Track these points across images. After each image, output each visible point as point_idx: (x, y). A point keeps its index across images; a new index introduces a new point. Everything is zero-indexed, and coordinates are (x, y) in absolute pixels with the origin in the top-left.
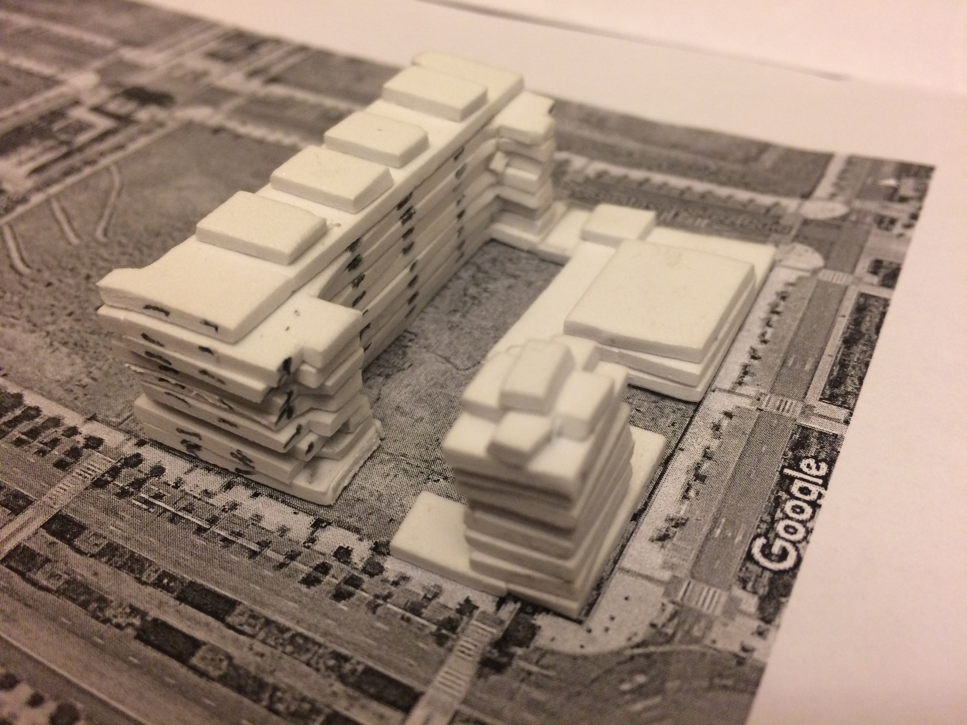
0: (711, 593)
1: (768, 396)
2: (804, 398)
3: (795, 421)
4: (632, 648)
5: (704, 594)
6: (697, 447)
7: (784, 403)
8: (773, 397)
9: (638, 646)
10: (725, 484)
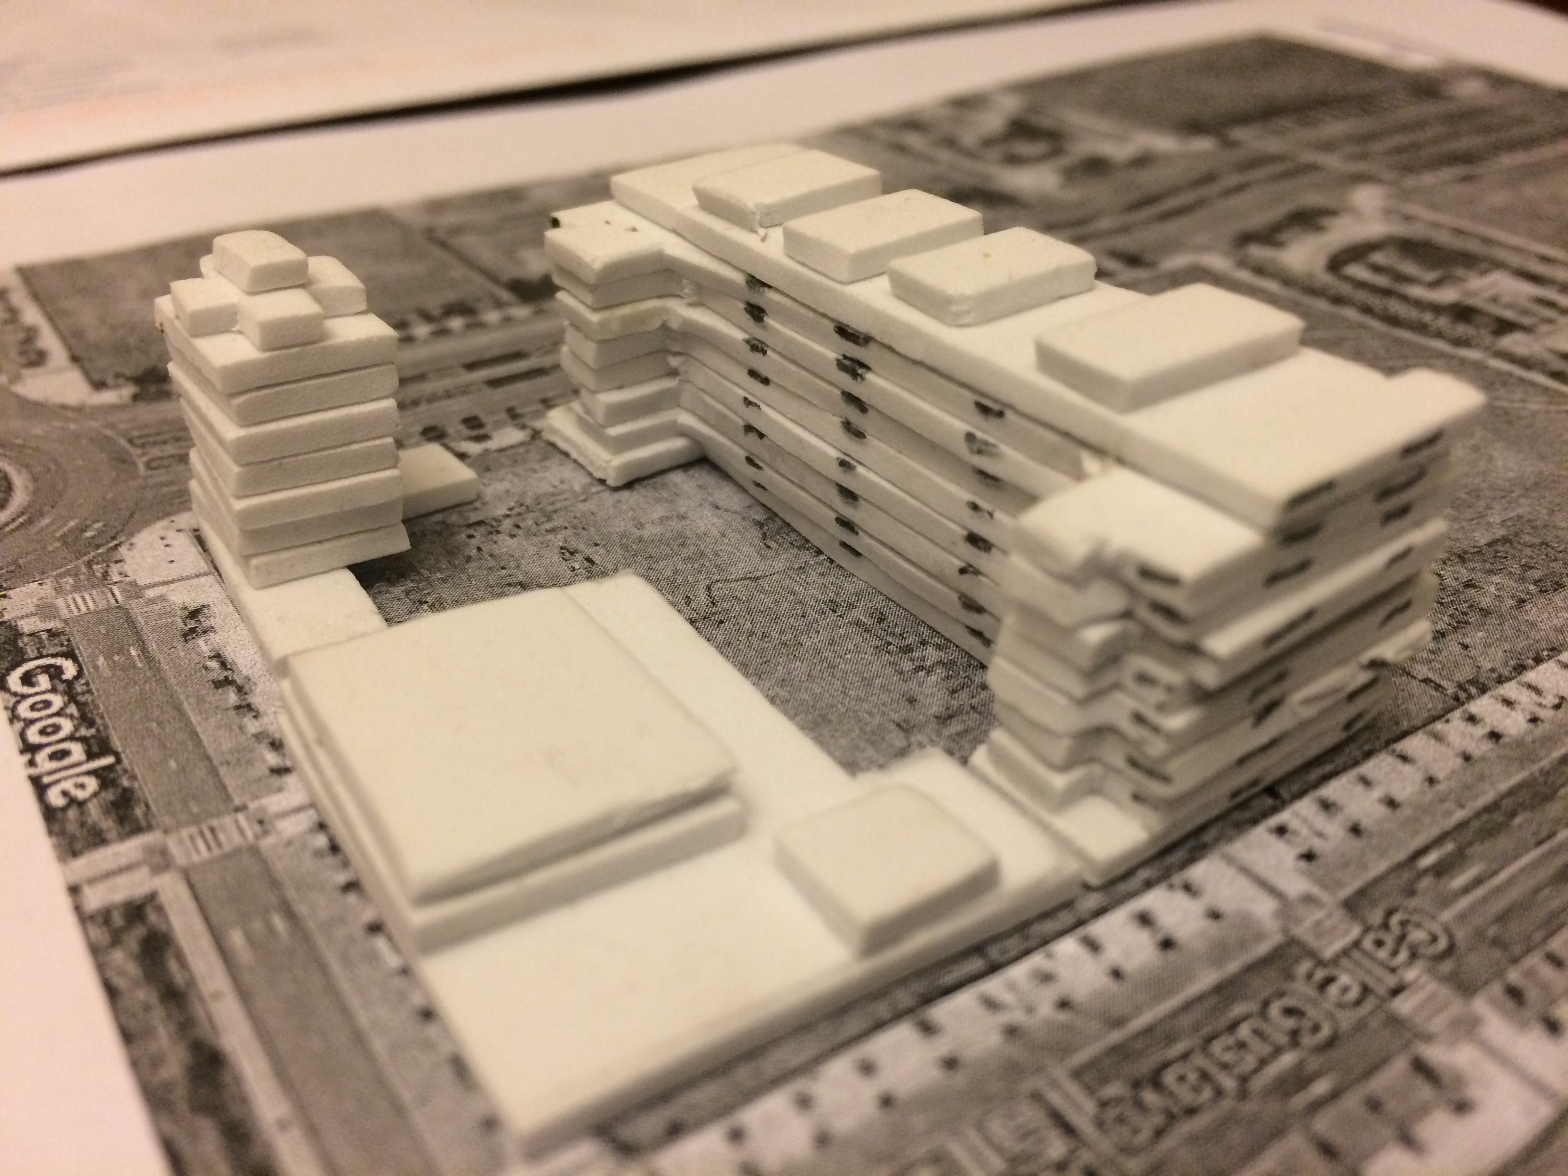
0: (84, 609)
1: (250, 837)
2: (188, 878)
3: (165, 832)
4: (121, 542)
5: (91, 604)
7: (212, 844)
8: (242, 842)
9: (117, 545)
10: (182, 697)
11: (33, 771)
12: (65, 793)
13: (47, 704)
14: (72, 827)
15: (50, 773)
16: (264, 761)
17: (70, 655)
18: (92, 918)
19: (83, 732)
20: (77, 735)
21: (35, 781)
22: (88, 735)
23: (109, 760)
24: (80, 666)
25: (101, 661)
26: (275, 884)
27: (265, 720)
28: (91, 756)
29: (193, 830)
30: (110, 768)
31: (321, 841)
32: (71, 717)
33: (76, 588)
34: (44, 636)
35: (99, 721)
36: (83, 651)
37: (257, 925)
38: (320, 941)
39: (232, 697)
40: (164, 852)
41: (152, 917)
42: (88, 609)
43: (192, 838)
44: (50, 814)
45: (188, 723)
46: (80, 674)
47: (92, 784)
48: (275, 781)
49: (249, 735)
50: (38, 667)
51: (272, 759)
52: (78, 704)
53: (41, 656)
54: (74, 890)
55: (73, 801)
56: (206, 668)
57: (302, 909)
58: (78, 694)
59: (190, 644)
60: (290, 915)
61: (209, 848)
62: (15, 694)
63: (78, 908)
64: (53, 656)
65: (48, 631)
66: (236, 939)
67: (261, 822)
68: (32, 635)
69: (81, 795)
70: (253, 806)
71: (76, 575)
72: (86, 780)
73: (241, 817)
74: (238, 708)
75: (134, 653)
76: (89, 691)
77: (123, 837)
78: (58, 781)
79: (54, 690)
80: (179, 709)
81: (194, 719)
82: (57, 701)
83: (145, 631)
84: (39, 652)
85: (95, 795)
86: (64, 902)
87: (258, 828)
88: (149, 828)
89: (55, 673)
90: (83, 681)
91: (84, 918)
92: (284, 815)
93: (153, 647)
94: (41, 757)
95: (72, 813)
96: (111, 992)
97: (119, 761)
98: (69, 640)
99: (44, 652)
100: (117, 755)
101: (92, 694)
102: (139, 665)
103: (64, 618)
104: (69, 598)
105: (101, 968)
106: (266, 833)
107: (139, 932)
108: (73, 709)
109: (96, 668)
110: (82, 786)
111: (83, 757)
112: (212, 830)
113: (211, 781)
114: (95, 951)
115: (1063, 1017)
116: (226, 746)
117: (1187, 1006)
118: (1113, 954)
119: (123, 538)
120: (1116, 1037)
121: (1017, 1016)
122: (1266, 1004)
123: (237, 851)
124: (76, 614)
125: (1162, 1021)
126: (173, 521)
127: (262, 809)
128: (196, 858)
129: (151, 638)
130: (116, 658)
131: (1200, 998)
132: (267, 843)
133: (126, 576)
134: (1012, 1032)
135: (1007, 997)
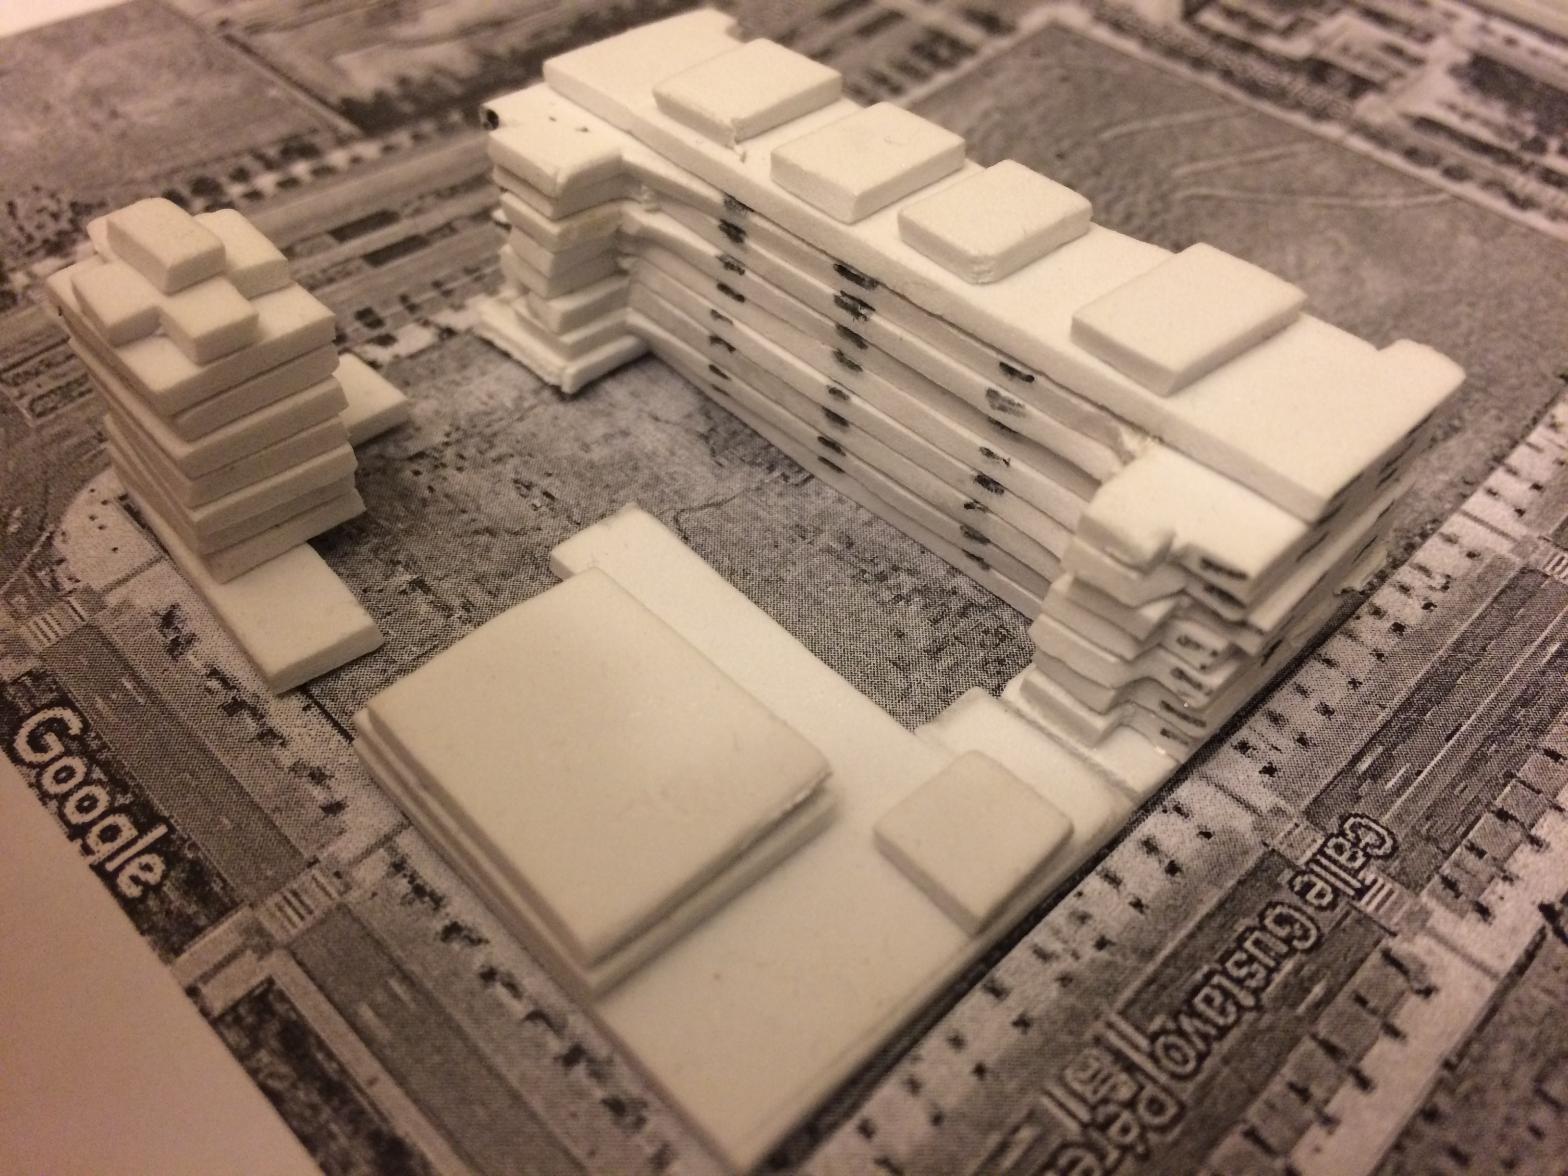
0: (52, 636)
1: (335, 895)
2: (294, 955)
3: (251, 906)
4: (52, 533)
5: (57, 628)
6: (297, 731)
7: (302, 911)
8: (330, 902)
9: (50, 538)
10: (200, 733)
11: (91, 859)
12: (135, 880)
13: (70, 772)
14: (160, 919)
15: (111, 858)
16: (313, 799)
17: (65, 702)
18: (222, 1017)
19: (122, 800)
20: (116, 805)
21: (98, 869)
22: (127, 802)
23: (160, 830)
24: (81, 715)
25: (100, 703)
26: (379, 945)
27: (293, 747)
28: (143, 829)
29: (277, 898)
30: (164, 839)
31: (403, 885)
32: (99, 782)
33: (33, 609)
34: (28, 682)
35: (132, 783)
36: (76, 693)
37: (380, 996)
38: (444, 1001)
39: (251, 726)
40: (260, 931)
41: (280, 1008)
42: (57, 635)
43: (280, 909)
44: (130, 906)
45: (221, 768)
46: (86, 727)
47: (157, 862)
48: (332, 821)
49: (286, 770)
50: (40, 724)
51: (319, 795)
52: (99, 764)
53: (36, 711)
54: (192, 992)
55: (147, 888)
56: (209, 690)
57: (415, 968)
58: (94, 751)
59: (180, 664)
60: (407, 978)
61: (302, 918)
62: (31, 765)
63: (205, 1012)
64: (50, 706)
65: (29, 673)
66: (366, 1014)
67: (338, 875)
68: (15, 682)
69: (152, 878)
70: (323, 856)
71: (25, 591)
72: (146, 859)
73: (315, 871)
74: (261, 736)
75: (129, 686)
76: (104, 746)
77: (215, 921)
78: (121, 868)
79: (68, 753)
80: (203, 749)
81: (224, 760)
82: (78, 765)
83: (129, 655)
84: (33, 705)
85: (165, 876)
86: (188, 1008)
87: (336, 880)
88: (234, 905)
89: (59, 727)
90: (93, 735)
91: (216, 1023)
92: (357, 861)
93: (145, 674)
94: (92, 838)
95: (152, 903)
96: (275, 1098)
97: (171, 829)
98: (55, 683)
99: (38, 704)
100: (165, 821)
101: (109, 749)
102: (141, 700)
103: (37, 653)
104: (31, 623)
105: (253, 1073)
106: (348, 887)
107: (274, 1027)
108: (97, 774)
109: (98, 713)
110: (148, 868)
111: (135, 833)
112: (295, 894)
113: (270, 834)
114: (242, 1056)
115: (1104, 955)
116: (269, 789)
117: (1200, 927)
118: (1131, 886)
119: (51, 527)
120: (1150, 968)
121: (1066, 964)
122: (1262, 916)
123: (329, 913)
124: (48, 645)
125: (1184, 945)
126: (92, 491)
127: (333, 859)
128: (294, 932)
129: (137, 662)
130: (114, 696)
131: (1210, 916)
132: (353, 896)
133: (78, 581)
134: (1065, 980)
135: (1056, 946)
